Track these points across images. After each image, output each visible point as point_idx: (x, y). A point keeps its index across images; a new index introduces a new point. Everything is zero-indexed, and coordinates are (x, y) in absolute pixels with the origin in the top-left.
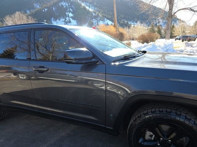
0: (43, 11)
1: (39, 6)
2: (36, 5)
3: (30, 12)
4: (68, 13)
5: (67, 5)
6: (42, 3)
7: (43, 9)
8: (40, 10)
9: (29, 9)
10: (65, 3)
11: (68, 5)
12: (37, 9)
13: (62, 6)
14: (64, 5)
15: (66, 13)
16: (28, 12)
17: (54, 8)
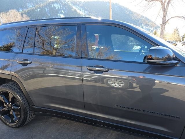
0: (36, 10)
1: (32, 6)
2: (29, 4)
3: (23, 11)
4: (60, 14)
5: (59, 7)
6: (35, 4)
7: (36, 9)
8: (32, 9)
9: (22, 8)
10: (57, 5)
11: (61, 7)
12: (30, 9)
13: (55, 7)
14: (56, 7)
15: (58, 14)
16: (21, 10)
17: (46, 9)
